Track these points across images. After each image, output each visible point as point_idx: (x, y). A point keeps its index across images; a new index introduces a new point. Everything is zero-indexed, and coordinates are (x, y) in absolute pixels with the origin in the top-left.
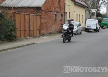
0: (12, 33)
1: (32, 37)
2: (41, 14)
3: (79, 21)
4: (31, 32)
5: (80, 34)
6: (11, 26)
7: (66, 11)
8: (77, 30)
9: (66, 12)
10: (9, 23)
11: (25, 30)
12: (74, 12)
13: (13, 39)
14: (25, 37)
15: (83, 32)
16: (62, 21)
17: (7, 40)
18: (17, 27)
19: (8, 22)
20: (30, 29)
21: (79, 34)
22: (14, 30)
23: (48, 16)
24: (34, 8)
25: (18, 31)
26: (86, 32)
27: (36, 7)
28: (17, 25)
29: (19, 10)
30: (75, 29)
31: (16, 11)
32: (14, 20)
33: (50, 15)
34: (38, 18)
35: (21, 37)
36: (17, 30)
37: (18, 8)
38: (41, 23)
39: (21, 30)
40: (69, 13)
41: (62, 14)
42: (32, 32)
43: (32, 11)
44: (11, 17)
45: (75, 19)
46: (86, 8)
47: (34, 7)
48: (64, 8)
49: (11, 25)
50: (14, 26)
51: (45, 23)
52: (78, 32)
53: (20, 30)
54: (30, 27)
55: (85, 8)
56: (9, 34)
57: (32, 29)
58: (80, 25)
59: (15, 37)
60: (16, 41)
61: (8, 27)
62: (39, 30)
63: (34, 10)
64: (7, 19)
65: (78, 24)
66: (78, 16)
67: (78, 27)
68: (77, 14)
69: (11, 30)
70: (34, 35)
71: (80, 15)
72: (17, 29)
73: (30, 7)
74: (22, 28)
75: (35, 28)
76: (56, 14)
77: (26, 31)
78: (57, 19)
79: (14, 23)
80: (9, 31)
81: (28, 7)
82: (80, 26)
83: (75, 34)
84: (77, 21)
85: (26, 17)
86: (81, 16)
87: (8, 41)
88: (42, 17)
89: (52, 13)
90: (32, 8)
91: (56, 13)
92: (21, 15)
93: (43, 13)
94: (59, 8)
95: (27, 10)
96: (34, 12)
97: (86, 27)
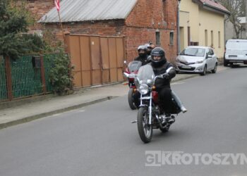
0: (63, 77)
1: (106, 83)
2: (125, 34)
3: (212, 46)
4: (103, 73)
5: (213, 72)
6: (61, 62)
7: (180, 25)
8: (206, 65)
9: (181, 28)
10: (57, 58)
11: (92, 70)
12: (200, 25)
13: (66, 91)
14: (92, 85)
15: (220, 69)
16: (172, 46)
17: (53, 93)
18: (72, 65)
19: (54, 55)
20: (101, 67)
21: (209, 73)
22: (67, 70)
23: (140, 38)
24: (110, 22)
25: (76, 72)
26: (226, 68)
27: (113, 20)
28: (72, 61)
29: (79, 27)
30: (202, 62)
31: (73, 30)
32: (67, 50)
33: (146, 35)
34: (120, 42)
35: (82, 85)
36: (73, 70)
37: (76, 23)
38: (125, 53)
39: (83, 69)
40: (189, 28)
41: (172, 31)
42: (106, 74)
43: (105, 30)
44: (60, 45)
45: (201, 40)
46: (226, 16)
47: (109, 20)
48: (175, 18)
49: (61, 60)
50: (67, 63)
51: (134, 52)
52: (209, 69)
53: (81, 71)
54: (101, 63)
55: (223, 16)
56: (57, 79)
57: (105, 66)
58: (212, 54)
59: (70, 85)
60: (72, 94)
61: (54, 66)
62: (121, 68)
63: (111, 26)
64: (52, 49)
65: (207, 51)
66: (209, 33)
67: (207, 58)
68: (206, 30)
69: (61, 71)
70: (112, 80)
71: (212, 31)
72: (73, 68)
73: (100, 21)
74: (85, 67)
75: (113, 65)
76: (157, 33)
77: (93, 73)
78: (161, 42)
79: (68, 57)
80: (55, 74)
81: (97, 22)
82: (213, 56)
83: (202, 74)
84: (206, 45)
85: (93, 43)
86: (216, 34)
87: (56, 94)
88: (128, 40)
89: (148, 30)
90: (106, 21)
91: (157, 30)
92: (81, 38)
93: (130, 31)
94: (165, 20)
95: (95, 27)
96: (111, 32)
97: (227, 58)
